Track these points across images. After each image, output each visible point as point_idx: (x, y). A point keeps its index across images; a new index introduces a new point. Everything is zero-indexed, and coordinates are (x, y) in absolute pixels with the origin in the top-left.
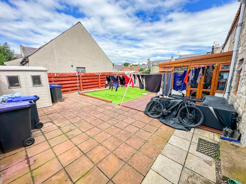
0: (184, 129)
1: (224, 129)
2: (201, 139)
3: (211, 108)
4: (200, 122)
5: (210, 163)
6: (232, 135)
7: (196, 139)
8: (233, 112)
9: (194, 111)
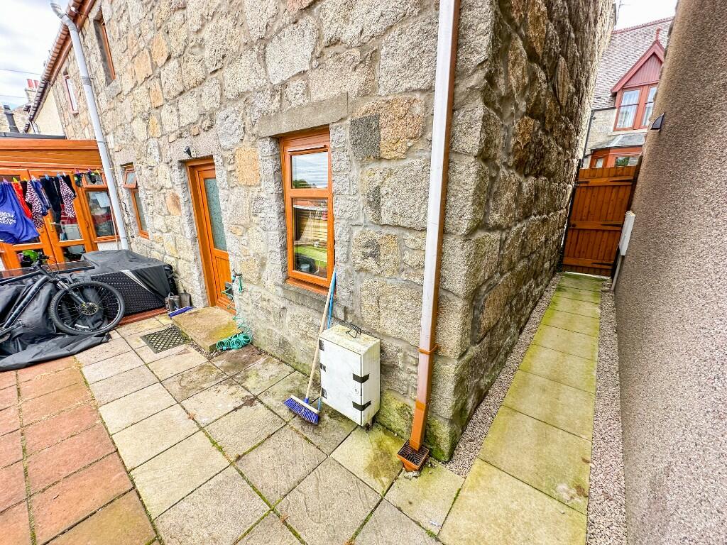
0: (99, 341)
1: (167, 300)
2: (145, 336)
3: (127, 272)
4: (121, 311)
5: (185, 352)
6: (181, 304)
7: (139, 341)
8: (164, 266)
9: (90, 293)
